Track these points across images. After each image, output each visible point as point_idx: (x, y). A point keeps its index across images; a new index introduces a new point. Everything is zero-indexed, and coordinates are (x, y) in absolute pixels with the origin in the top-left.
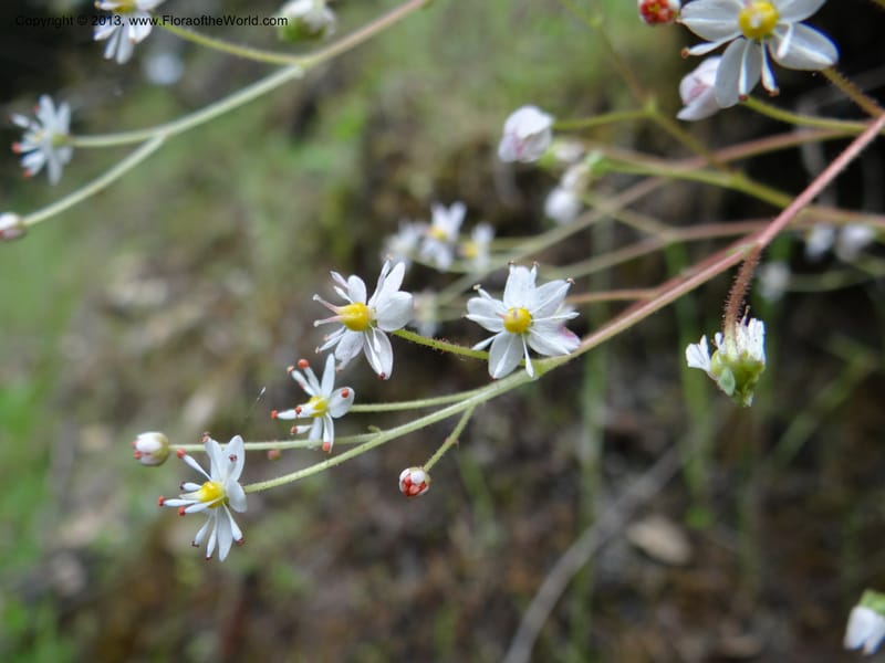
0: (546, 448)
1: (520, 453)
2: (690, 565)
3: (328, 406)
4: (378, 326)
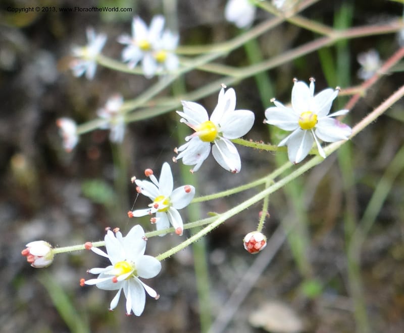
3: (171, 202)
4: (224, 136)
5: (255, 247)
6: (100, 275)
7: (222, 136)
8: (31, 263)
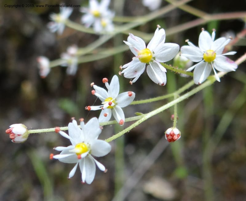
3: (117, 102)
4: (156, 59)
5: (173, 138)
6: (62, 152)
7: (155, 60)
8: (12, 139)
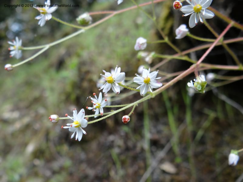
0: (135, 147)
1: (127, 149)
2: (177, 174)
3: (101, 105)
5: (125, 121)
7: (115, 82)
